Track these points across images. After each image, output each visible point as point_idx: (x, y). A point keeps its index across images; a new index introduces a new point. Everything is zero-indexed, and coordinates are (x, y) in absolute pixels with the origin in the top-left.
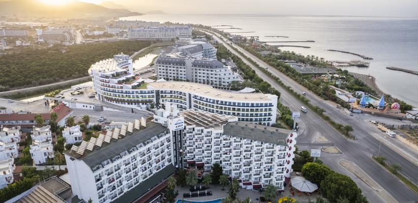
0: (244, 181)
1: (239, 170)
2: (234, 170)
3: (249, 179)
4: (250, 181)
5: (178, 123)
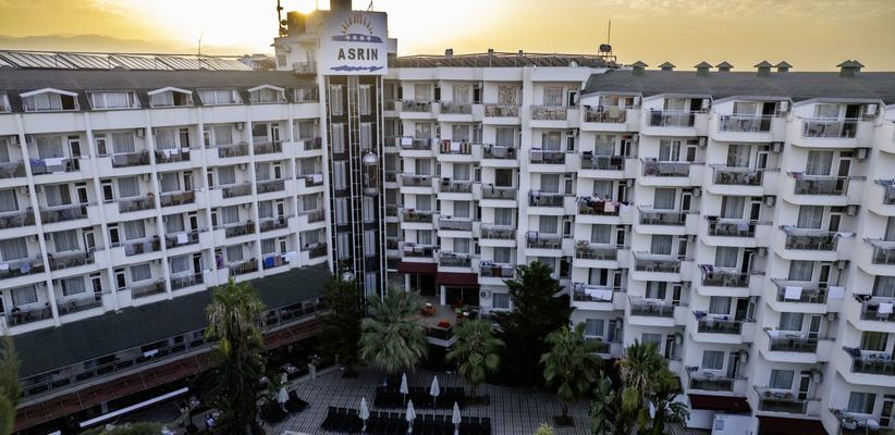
0: (695, 384)
1: (668, 313)
2: (637, 311)
3: (733, 373)
4: (738, 389)
5: (351, 35)
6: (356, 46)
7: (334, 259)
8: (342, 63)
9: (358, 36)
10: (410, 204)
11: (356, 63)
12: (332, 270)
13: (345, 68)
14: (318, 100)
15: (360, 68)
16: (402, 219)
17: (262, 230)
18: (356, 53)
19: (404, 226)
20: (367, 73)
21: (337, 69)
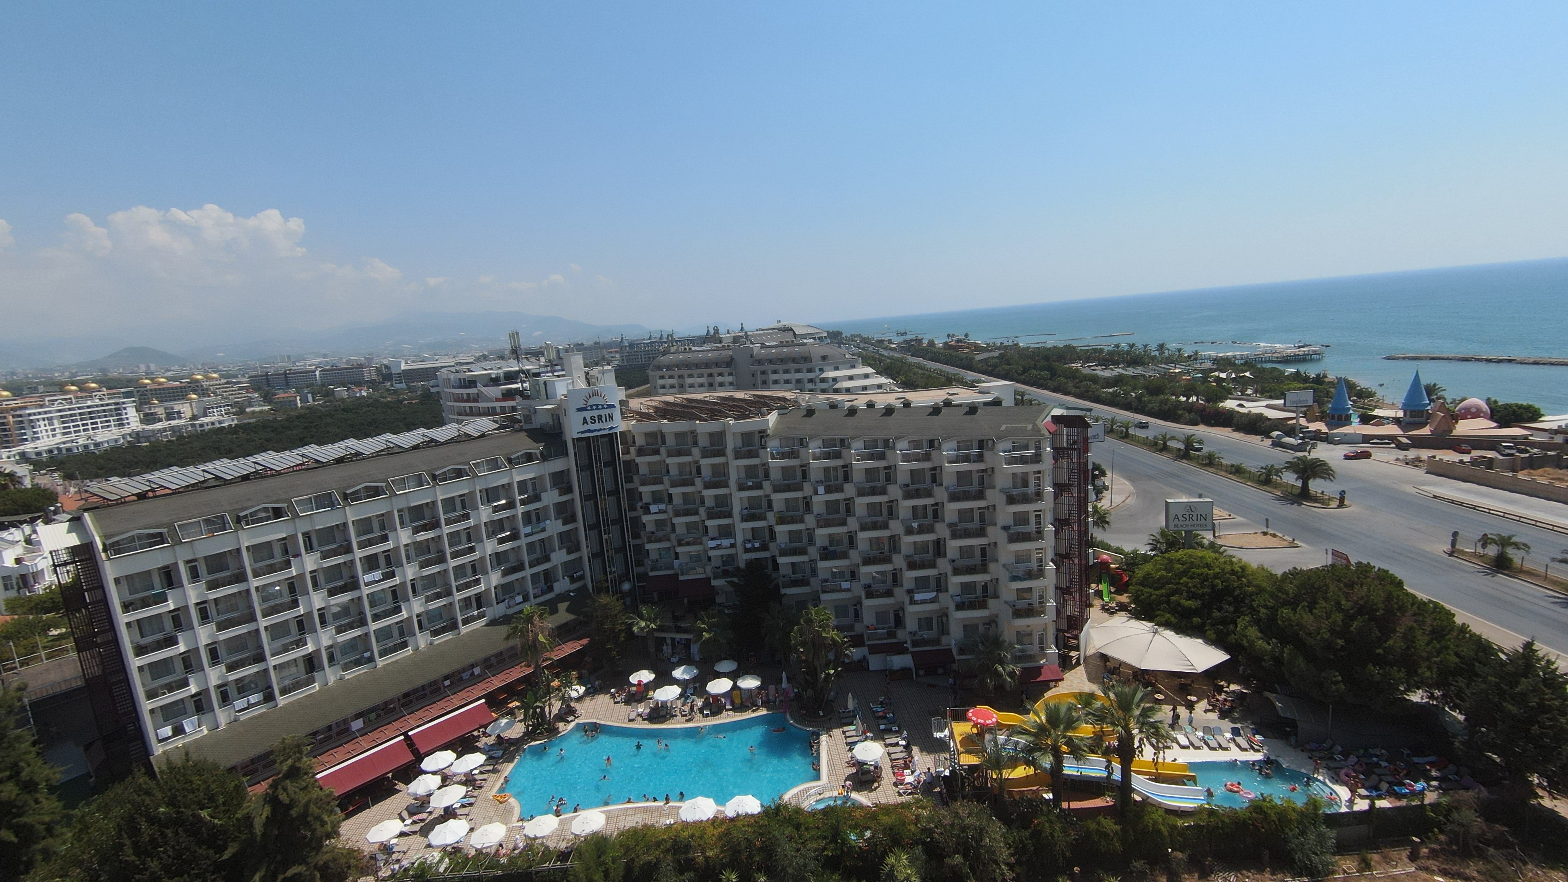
5: (591, 406)
6: (595, 413)
7: (592, 582)
8: (586, 427)
9: (597, 405)
10: (650, 528)
11: (597, 426)
12: (591, 591)
13: (589, 431)
14: (567, 455)
15: (600, 430)
16: (646, 541)
17: (531, 567)
18: (596, 419)
19: (648, 546)
20: (607, 432)
21: (582, 432)
